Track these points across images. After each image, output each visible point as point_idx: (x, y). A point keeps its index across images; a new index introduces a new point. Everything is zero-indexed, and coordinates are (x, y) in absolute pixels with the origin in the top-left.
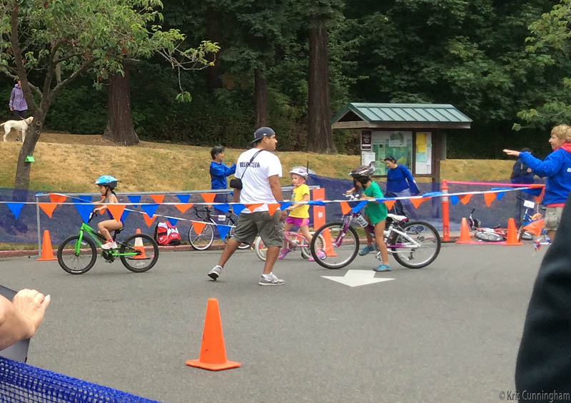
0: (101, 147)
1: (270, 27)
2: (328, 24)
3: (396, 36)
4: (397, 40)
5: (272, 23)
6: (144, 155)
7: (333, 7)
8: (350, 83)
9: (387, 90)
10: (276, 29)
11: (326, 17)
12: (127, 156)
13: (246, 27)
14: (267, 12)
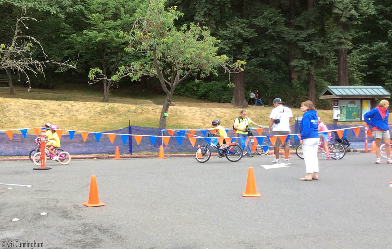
0: (213, 109)
1: (314, 48)
2: (343, 47)
3: (389, 52)
4: (389, 54)
5: (315, 47)
6: (234, 112)
7: (345, 38)
8: (362, 76)
9: (384, 78)
10: (317, 50)
11: (342, 43)
12: (225, 113)
13: (302, 49)
14: (313, 42)
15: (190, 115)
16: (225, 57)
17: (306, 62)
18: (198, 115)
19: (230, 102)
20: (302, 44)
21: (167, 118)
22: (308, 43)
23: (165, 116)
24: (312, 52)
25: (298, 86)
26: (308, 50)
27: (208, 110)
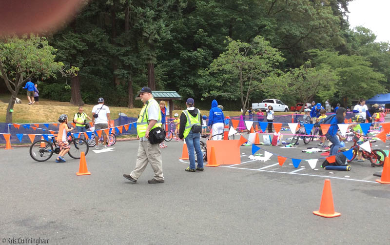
0: (55, 107)
1: (130, 62)
2: (151, 62)
3: (181, 68)
4: (181, 69)
5: (131, 60)
6: (72, 109)
7: (152, 56)
8: (164, 84)
9: (178, 86)
10: (133, 63)
11: (149, 59)
12: (65, 110)
13: (122, 61)
14: (130, 56)
15: (34, 111)
16: (61, 64)
17: (126, 72)
18: (41, 111)
19: (69, 101)
20: (122, 58)
21: (13, 114)
22: (126, 57)
23: (11, 112)
24: (130, 65)
25: (121, 90)
26: (127, 63)
27: (51, 107)
